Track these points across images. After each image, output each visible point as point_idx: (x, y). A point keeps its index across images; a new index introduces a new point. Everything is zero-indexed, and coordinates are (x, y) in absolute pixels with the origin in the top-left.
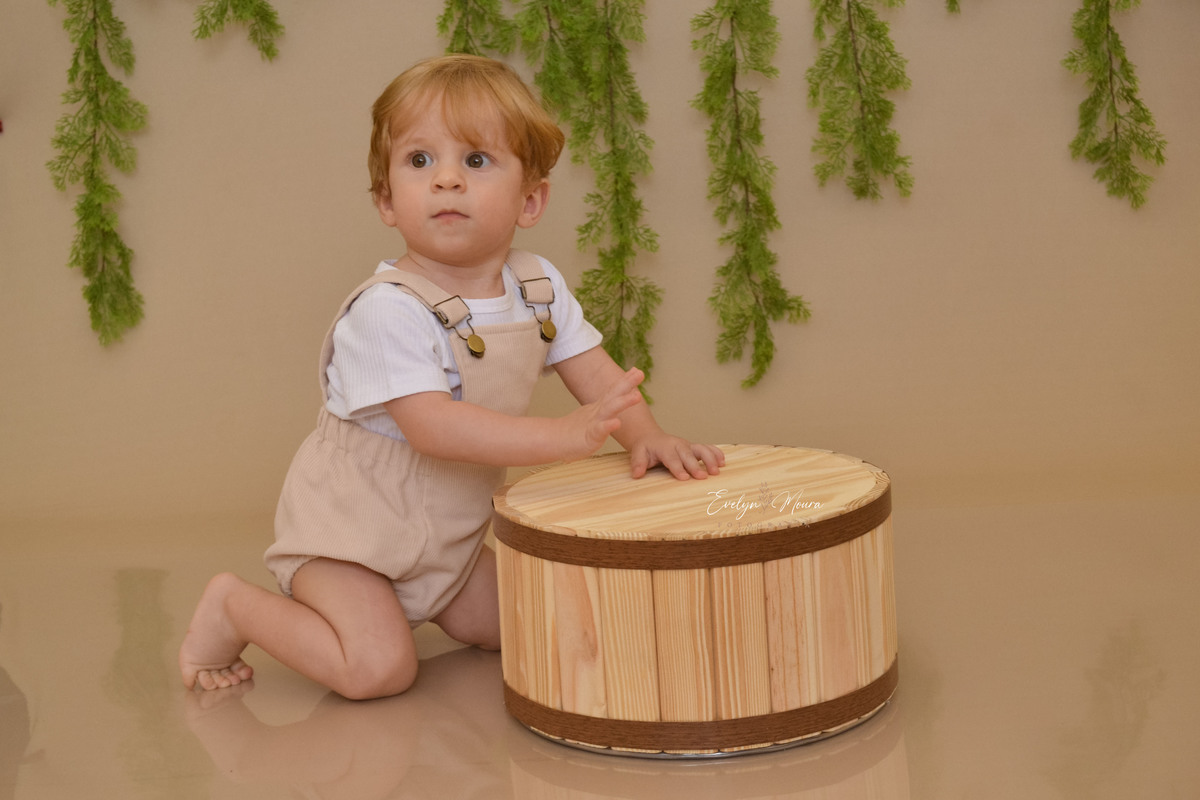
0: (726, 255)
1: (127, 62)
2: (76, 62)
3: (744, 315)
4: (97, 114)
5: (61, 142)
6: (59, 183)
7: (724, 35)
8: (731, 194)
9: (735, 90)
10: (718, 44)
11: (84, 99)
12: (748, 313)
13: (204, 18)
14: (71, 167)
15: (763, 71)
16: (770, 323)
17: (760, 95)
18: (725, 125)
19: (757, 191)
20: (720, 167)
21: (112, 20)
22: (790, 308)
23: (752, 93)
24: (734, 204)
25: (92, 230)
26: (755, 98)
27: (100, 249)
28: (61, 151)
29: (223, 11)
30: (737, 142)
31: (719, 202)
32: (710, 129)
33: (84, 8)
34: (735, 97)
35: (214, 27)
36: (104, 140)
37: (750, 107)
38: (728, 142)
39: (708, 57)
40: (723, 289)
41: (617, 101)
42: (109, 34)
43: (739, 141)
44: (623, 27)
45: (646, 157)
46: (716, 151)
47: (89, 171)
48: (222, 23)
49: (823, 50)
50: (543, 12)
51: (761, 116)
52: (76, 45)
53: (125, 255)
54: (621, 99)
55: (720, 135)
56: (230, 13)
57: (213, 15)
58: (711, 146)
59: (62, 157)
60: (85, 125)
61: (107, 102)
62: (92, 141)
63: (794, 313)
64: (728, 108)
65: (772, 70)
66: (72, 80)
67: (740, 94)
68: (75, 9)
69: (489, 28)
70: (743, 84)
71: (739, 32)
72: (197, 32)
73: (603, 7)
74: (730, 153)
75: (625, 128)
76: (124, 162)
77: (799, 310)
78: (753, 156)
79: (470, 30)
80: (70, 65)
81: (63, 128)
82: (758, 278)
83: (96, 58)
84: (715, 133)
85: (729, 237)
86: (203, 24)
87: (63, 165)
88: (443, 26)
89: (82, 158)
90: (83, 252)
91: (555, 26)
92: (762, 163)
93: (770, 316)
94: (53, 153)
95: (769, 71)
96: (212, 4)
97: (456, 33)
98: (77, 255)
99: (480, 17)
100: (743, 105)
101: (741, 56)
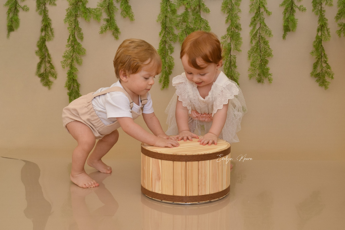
1: (82, 38)
2: (70, 37)
4: (74, 50)
5: (64, 57)
6: (63, 67)
7: (229, 41)
9: (230, 54)
10: (227, 43)
11: (71, 47)
14: (67, 63)
15: (238, 51)
17: (236, 56)
21: (79, 28)
23: (234, 56)
25: (71, 78)
27: (72, 83)
33: (73, 25)
34: (230, 56)
35: (104, 31)
36: (75, 57)
37: (234, 59)
38: (228, 67)
42: (78, 31)
43: (231, 67)
47: (71, 64)
48: (106, 30)
49: (252, 46)
50: (185, 33)
51: (236, 61)
52: (70, 33)
53: (78, 85)
56: (108, 28)
57: (104, 28)
59: (64, 60)
60: (71, 53)
61: (76, 48)
62: (72, 57)
64: (229, 59)
65: (240, 50)
66: (68, 42)
67: (232, 56)
68: (70, 25)
69: (171, 36)
70: (232, 53)
71: (232, 41)
72: (100, 32)
74: (228, 70)
76: (79, 63)
78: (234, 71)
79: (166, 36)
80: (68, 38)
81: (66, 53)
83: (75, 37)
86: (101, 30)
87: (65, 62)
88: (160, 34)
89: (69, 61)
92: (236, 73)
94: (62, 59)
95: (239, 51)
96: (104, 26)
97: (163, 36)
98: (67, 84)
99: (169, 33)
100: (232, 58)
101: (232, 46)
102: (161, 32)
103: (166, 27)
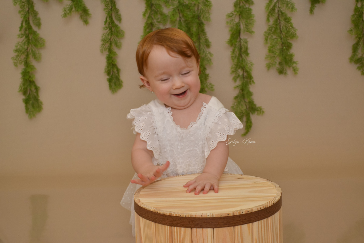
0: (236, 92)
1: (39, 25)
2: (22, 24)
3: (242, 113)
4: (28, 41)
5: (16, 51)
6: (16, 65)
7: (237, 20)
8: (238, 72)
9: (240, 39)
10: (235, 23)
11: (24, 37)
12: (244, 112)
13: (65, 11)
14: (20, 59)
15: (250, 32)
16: (251, 115)
17: (248, 40)
18: (237, 49)
19: (247, 72)
20: (235, 63)
21: (34, 11)
22: (257, 110)
23: (245, 39)
24: (239, 76)
25: (26, 80)
26: (247, 41)
27: (29, 86)
28: (16, 54)
29: (72, 9)
30: (240, 55)
31: (234, 75)
32: (232, 51)
33: (25, 7)
34: (240, 41)
35: (68, 14)
36: (31, 50)
37: (245, 44)
38: (237, 55)
39: (231, 27)
40: (236, 104)
41: (201, 41)
42: (33, 15)
43: (241, 55)
44: (203, 16)
45: (210, 60)
46: (234, 58)
47: (25, 61)
48: (71, 13)
49: (269, 25)
50: (177, 11)
51: (249, 47)
52: (22, 19)
53: (37, 89)
54: (202, 40)
55: (235, 53)
56: (74, 9)
57: (68, 10)
58: (232, 57)
59: (17, 56)
60: (25, 45)
61: (32, 38)
62: (27, 50)
63: (259, 112)
64: (238, 44)
66: (20, 30)
67: (242, 39)
68: (22, 7)
69: (159, 16)
70: (243, 36)
71: (242, 19)
72: (62, 16)
73: (197, 10)
74: (238, 59)
75: (204, 50)
76: (37, 58)
77: (260, 111)
78: (246, 60)
79: (153, 17)
80: (20, 25)
81: (17, 46)
82: (247, 101)
83: (29, 23)
84: (233, 52)
85: (237, 87)
86: (65, 13)
87: (17, 58)
88: (144, 15)
89: (23, 56)
90: (23, 87)
91: (181, 16)
92: (249, 62)
93: (251, 113)
94: (14, 54)
95: (252, 32)
96: (68, 6)
97: (149, 17)
98: (21, 88)
99: (156, 12)
100: (242, 43)
101: (242, 27)
102: (145, 11)
103: (152, 5)
